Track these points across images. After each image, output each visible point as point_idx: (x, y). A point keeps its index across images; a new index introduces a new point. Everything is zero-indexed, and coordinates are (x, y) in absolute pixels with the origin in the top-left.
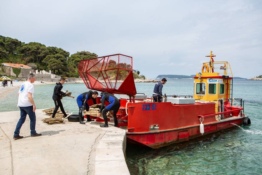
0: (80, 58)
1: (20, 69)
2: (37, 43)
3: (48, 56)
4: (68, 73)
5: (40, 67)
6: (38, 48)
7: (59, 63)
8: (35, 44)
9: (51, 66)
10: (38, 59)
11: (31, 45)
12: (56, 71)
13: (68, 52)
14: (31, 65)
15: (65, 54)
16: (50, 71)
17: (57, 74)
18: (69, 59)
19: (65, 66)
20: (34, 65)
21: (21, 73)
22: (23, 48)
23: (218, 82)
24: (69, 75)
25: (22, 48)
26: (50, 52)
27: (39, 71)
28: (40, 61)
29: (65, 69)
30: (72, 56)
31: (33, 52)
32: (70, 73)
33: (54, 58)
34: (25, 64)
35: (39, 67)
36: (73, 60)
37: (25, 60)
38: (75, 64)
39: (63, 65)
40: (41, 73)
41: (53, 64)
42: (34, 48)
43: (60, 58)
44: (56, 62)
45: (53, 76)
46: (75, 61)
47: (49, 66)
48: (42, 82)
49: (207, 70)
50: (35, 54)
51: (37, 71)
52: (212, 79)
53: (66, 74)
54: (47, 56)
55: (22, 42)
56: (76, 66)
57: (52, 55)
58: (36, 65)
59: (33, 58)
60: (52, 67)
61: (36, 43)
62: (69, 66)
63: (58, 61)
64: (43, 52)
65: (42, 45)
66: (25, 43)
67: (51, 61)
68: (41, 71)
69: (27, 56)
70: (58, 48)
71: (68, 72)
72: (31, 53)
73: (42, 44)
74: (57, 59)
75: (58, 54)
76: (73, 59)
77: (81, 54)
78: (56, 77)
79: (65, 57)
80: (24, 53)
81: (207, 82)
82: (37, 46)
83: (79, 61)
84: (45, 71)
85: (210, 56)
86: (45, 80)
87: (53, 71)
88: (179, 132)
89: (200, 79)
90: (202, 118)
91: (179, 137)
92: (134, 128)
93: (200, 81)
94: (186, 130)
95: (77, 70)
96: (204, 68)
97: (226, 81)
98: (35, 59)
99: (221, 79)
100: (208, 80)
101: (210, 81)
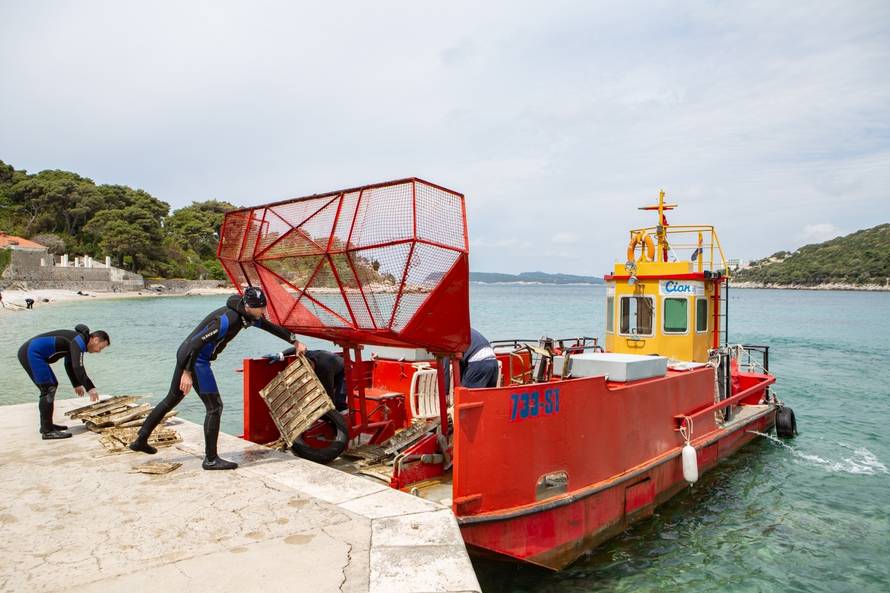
0: (202, 221)
1: (10, 250)
2: (67, 174)
3: (101, 212)
4: (163, 266)
5: (75, 247)
6: (68, 189)
7: (138, 236)
8: (58, 174)
9: (109, 242)
10: (68, 222)
11: (48, 180)
12: (128, 259)
13: (163, 203)
14: (47, 241)
15: (156, 208)
16: (108, 259)
17: (129, 268)
18: (168, 224)
19: (155, 244)
20: (55, 239)
21: (11, 265)
22: (20, 187)
23: (693, 292)
24: (168, 272)
25: (17, 185)
26: (107, 202)
27: (71, 259)
28: (76, 228)
29: (154, 253)
30: (177, 213)
31: (52, 199)
32: (172, 265)
33: (119, 221)
34: (27, 238)
35: (72, 246)
36: (179, 226)
37: (26, 225)
38: (187, 238)
39: (147, 242)
40: (77, 265)
41: (119, 238)
42: (56, 188)
43: (140, 220)
44: (128, 232)
45: (117, 275)
46: (187, 230)
47: (103, 243)
48: (80, 293)
49: (646, 252)
50: (60, 207)
51: (64, 258)
52: (675, 282)
53: (157, 267)
54: (96, 214)
55: (16, 169)
56: (189, 245)
57: (115, 211)
58: (61, 241)
59: (53, 219)
60: (113, 247)
61: (62, 173)
62: (167, 244)
63: (134, 229)
64: (86, 199)
65: (81, 180)
66: (27, 173)
67: (111, 229)
68: (76, 259)
69: (33, 211)
70: (135, 188)
71: (165, 262)
72: (48, 202)
73: (83, 176)
74: (131, 223)
75: (132, 208)
76: (179, 222)
77: (204, 208)
78: (126, 278)
79: (156, 217)
80: (24, 201)
81: (658, 293)
82: (67, 182)
83: (198, 230)
84: (90, 258)
85: (657, 208)
86: (90, 286)
87: (116, 259)
88: (627, 487)
89: (635, 282)
90: (687, 426)
91: (627, 508)
92: (479, 495)
93: (634, 288)
94: (644, 478)
95: (191, 257)
96: (634, 245)
97: (712, 287)
98: (58, 222)
99: (700, 284)
100: (660, 286)
101: (669, 288)
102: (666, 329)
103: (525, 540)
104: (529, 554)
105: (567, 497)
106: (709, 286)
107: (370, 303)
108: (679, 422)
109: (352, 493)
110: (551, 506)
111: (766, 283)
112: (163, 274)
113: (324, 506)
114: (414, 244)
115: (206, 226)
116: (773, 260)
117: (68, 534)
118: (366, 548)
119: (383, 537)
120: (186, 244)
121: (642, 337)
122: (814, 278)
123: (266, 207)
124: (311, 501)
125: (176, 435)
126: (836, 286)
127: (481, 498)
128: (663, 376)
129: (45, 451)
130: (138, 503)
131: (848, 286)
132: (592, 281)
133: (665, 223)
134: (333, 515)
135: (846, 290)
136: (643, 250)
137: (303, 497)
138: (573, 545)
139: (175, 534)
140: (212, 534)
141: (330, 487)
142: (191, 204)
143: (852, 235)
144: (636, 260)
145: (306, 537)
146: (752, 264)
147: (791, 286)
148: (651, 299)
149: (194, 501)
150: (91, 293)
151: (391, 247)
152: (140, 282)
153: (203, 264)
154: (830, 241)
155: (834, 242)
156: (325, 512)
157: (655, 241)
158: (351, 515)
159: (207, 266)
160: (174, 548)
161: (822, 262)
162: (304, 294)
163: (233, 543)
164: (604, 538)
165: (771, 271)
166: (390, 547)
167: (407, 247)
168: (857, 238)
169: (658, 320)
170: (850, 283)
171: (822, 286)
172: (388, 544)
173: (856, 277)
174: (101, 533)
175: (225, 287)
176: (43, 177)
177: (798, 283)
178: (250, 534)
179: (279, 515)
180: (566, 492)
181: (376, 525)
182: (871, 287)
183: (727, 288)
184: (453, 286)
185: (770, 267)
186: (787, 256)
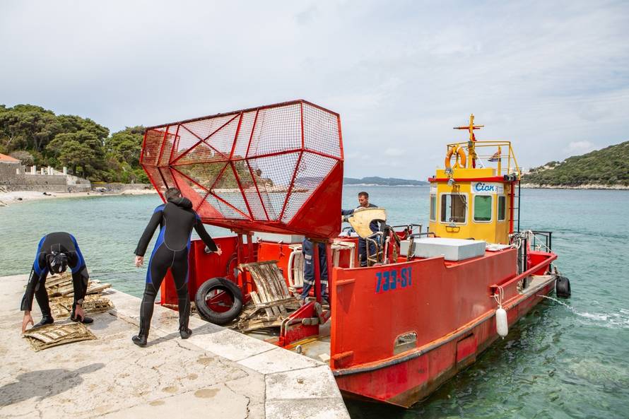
0: (133, 141)
2: (35, 107)
3: (58, 135)
4: (105, 174)
5: (41, 160)
6: (36, 118)
7: (86, 152)
8: (28, 108)
9: (66, 157)
10: (35, 142)
11: (21, 111)
12: (79, 169)
13: (105, 128)
14: (21, 156)
15: (100, 131)
16: (65, 168)
17: (80, 175)
18: (108, 143)
19: (99, 158)
20: (26, 155)
22: (1, 117)
23: (496, 191)
24: (109, 178)
26: (64, 127)
27: (38, 169)
28: (42, 147)
29: (99, 164)
30: (114, 135)
31: (24, 126)
32: (111, 174)
33: (73, 141)
34: (6, 154)
35: (39, 160)
36: (116, 145)
37: (5, 144)
38: (122, 153)
39: (93, 157)
40: (42, 173)
41: (72, 154)
42: (27, 117)
43: (88, 141)
44: (79, 150)
45: (72, 180)
46: (122, 147)
47: (61, 157)
48: (45, 194)
49: (459, 161)
50: (30, 131)
51: (33, 168)
52: (483, 183)
53: (101, 174)
54: (56, 136)
56: (123, 158)
57: (70, 134)
58: (31, 156)
59: (25, 140)
60: (68, 160)
61: (31, 106)
62: (108, 158)
63: (84, 147)
64: (48, 125)
65: (45, 112)
66: (6, 107)
67: (67, 147)
68: (42, 169)
69: (11, 134)
70: (84, 118)
71: (107, 171)
72: (21, 128)
73: (46, 109)
74: (81, 142)
75: (82, 132)
76: (116, 142)
77: (134, 132)
78: (78, 183)
79: (100, 138)
80: (3, 127)
81: (470, 192)
82: (35, 113)
83: (129, 148)
84: (52, 168)
85: (467, 128)
86: (52, 188)
87: (71, 169)
88: (458, 342)
89: (453, 183)
90: (499, 293)
91: (458, 357)
92: (351, 352)
93: (452, 188)
94: (469, 334)
95: (125, 167)
96: (450, 156)
97: (509, 187)
98: (28, 142)
99: (501, 185)
100: (472, 187)
101: (478, 188)
102: (476, 219)
103: (385, 386)
104: (388, 396)
105: (416, 351)
106: (507, 187)
107: (265, 200)
108: (494, 290)
109: (248, 352)
110: (405, 359)
111: (541, 184)
112: (105, 180)
113: (226, 363)
114: (302, 153)
115: (136, 145)
116: (547, 167)
117: (19, 389)
118: (262, 401)
119: (274, 391)
120: (121, 158)
121: (457, 224)
122: (577, 181)
123: (179, 124)
124: (216, 359)
125: (110, 303)
126: (593, 186)
127: (352, 355)
128: (483, 256)
129: (7, 317)
130: (77, 361)
131: (601, 186)
132: (415, 183)
133: (474, 139)
134: (233, 371)
135: (599, 189)
136: (457, 159)
137: (209, 355)
138: (420, 388)
139: (106, 389)
140: (136, 389)
141: (231, 346)
142: (125, 129)
143: (604, 149)
144: (452, 167)
145: (212, 390)
146: (531, 170)
147: (560, 186)
148: (465, 196)
149: (121, 359)
150: (53, 194)
151: (283, 155)
152: (89, 186)
153: (134, 172)
154: (588, 154)
155: (591, 155)
156: (227, 369)
157: (467, 153)
158: (249, 372)
159: (137, 173)
160: (104, 401)
161: (582, 169)
162: (210, 192)
163: (152, 397)
164: (441, 382)
165: (545, 175)
166: (281, 400)
167: (296, 155)
168: (610, 151)
169: (470, 212)
170: (603, 184)
171: (582, 186)
172: (279, 398)
173: (607, 180)
174: (45, 387)
175: (149, 188)
176: (17, 110)
177: (564, 184)
178: (166, 389)
179: (190, 371)
180: (416, 347)
181: (268, 380)
182: (618, 187)
183: (520, 188)
184: (330, 187)
185: (545, 172)
186: (556, 165)
